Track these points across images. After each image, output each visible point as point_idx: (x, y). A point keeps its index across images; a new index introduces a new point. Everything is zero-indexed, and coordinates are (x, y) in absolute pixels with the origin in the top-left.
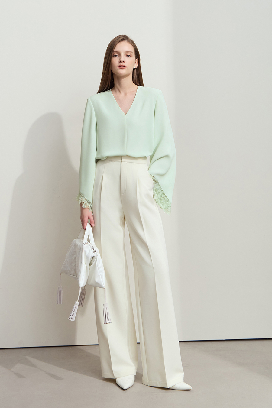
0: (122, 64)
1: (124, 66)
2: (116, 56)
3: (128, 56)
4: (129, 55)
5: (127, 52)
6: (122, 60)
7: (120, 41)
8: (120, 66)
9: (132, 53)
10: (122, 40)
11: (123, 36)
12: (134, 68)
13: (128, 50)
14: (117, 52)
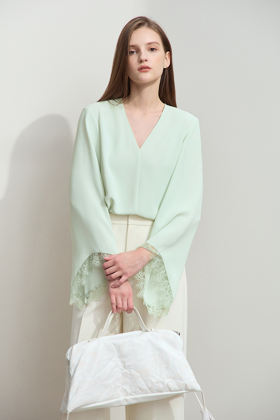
0: (145, 64)
1: (148, 68)
2: (132, 52)
3: (152, 49)
4: (154, 49)
5: (149, 44)
6: (143, 57)
7: (136, 28)
8: (142, 69)
9: (157, 45)
10: (140, 25)
11: (140, 19)
12: (165, 67)
13: (150, 41)
14: (133, 46)
